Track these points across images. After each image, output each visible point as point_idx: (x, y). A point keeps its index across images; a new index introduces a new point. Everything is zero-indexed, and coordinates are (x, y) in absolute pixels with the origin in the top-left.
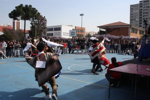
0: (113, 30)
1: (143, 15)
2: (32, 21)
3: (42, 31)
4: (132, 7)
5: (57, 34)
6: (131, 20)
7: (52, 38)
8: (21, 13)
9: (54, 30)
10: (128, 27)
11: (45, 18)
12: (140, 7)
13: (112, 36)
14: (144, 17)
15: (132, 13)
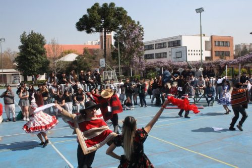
3: (134, 51)
7: (155, 64)
8: (95, 19)
9: (169, 47)
11: (140, 24)
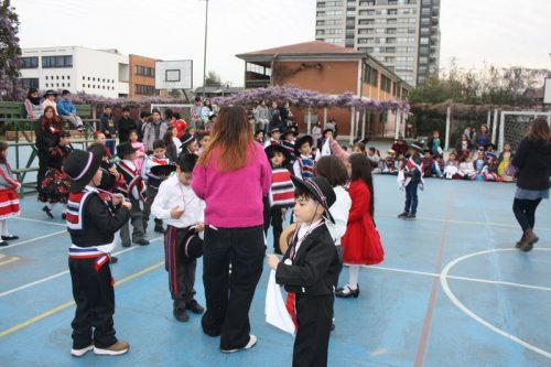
0: (300, 70)
1: (357, 27)
5: (55, 81)
10: (357, 63)
13: (309, 92)
14: (361, 36)
15: (322, 19)
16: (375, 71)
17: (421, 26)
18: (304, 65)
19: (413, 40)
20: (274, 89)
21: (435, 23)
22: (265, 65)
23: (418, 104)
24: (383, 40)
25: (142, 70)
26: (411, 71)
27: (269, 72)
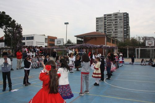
0: (90, 39)
1: (107, 26)
2: (5, 29)
3: (18, 40)
4: (98, 20)
5: (29, 43)
6: (97, 31)
11: (21, 26)
12: (105, 20)
13: (92, 45)
14: (108, 29)
15: (98, 25)
16: (110, 39)
17: (124, 26)
18: (91, 38)
19: (122, 29)
20: (84, 44)
21: (128, 25)
22: (82, 38)
23: (120, 47)
24: (114, 30)
25: (51, 40)
26: (122, 38)
27: (83, 40)
